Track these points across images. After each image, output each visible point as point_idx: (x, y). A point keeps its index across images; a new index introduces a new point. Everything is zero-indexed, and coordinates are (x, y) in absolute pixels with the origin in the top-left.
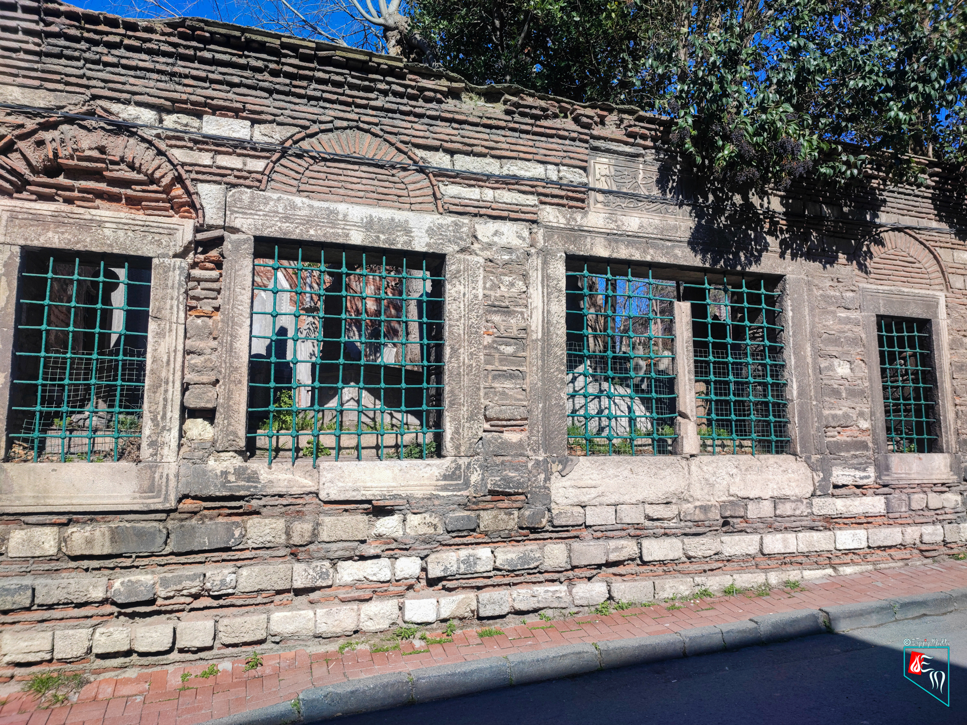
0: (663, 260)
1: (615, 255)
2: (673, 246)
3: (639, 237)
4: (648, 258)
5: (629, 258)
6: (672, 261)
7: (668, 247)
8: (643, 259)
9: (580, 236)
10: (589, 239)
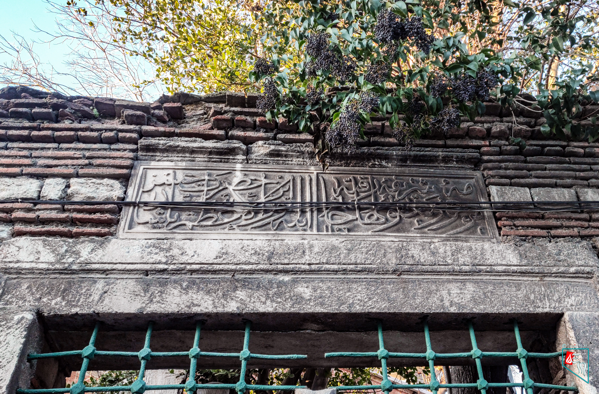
0: (268, 307)
1: (155, 308)
2: (295, 281)
3: (215, 272)
4: (232, 307)
5: (185, 310)
6: (288, 307)
7: (280, 284)
8: (220, 310)
9: (83, 280)
10: (100, 285)
